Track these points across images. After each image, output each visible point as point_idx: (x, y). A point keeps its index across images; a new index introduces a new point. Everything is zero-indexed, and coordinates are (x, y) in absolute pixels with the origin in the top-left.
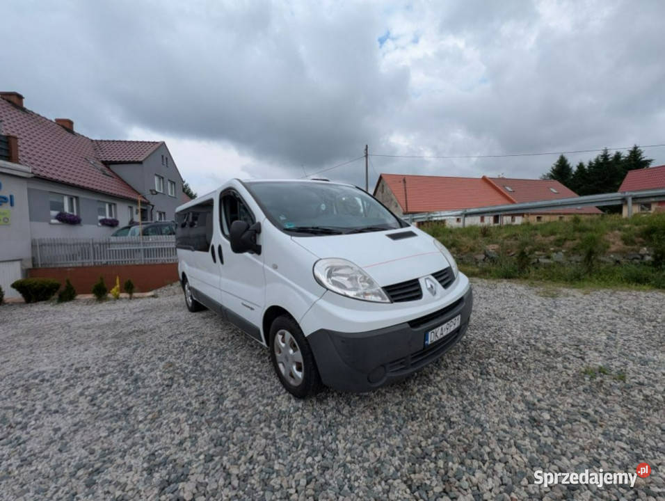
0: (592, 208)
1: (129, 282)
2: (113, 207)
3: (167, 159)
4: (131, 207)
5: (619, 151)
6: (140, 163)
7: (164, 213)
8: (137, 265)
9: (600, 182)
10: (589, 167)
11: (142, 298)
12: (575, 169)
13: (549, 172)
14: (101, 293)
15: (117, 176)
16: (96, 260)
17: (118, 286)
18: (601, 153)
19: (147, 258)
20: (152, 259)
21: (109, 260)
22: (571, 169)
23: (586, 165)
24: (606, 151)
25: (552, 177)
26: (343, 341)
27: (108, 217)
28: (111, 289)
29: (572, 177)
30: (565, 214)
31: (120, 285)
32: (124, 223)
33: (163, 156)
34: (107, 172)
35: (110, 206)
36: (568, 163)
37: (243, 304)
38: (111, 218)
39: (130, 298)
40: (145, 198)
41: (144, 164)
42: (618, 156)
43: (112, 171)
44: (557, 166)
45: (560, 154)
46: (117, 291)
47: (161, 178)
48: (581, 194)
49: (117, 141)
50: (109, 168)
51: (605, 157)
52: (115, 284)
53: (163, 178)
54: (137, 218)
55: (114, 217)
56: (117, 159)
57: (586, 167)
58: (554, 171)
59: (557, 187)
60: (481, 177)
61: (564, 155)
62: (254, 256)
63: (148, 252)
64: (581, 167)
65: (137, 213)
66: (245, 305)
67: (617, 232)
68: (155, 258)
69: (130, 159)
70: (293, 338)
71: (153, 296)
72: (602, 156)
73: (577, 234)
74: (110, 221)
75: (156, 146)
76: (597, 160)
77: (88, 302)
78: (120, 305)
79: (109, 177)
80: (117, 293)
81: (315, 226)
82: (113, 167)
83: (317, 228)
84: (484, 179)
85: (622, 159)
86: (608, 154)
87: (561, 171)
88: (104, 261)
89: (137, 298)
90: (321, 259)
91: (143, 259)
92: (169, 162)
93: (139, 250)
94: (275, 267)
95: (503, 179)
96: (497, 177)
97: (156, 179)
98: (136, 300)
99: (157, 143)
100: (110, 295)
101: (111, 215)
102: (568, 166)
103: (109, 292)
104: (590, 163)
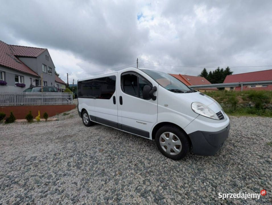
0: (215, 88)
1: (46, 113)
2: (22, 77)
3: (48, 57)
4: (31, 78)
5: (222, 68)
6: (36, 58)
7: (46, 82)
8: (39, 106)
9: (217, 79)
10: (213, 73)
11: (51, 121)
12: (209, 73)
13: (201, 74)
14: (30, 119)
15: (23, 63)
16: (18, 103)
17: (39, 115)
18: (217, 68)
19: (45, 103)
20: (46, 103)
21: (24, 103)
22: (207, 73)
23: (212, 72)
24: (219, 68)
25: (201, 76)
26: (210, 135)
27: (20, 82)
28: (36, 117)
29: (208, 76)
30: (206, 90)
31: (40, 114)
32: (28, 86)
33: (46, 56)
34: (18, 61)
35: (21, 77)
36: (207, 71)
37: (137, 122)
38: (21, 83)
39: (46, 121)
40: (38, 75)
41: (38, 58)
42: (222, 70)
43: (20, 60)
44: (203, 72)
45: (204, 68)
46: (39, 117)
47: (45, 65)
48: (212, 83)
49: (22, 46)
50: (18, 59)
51: (218, 70)
52: (38, 115)
53: (46, 66)
54: (34, 84)
55: (22, 83)
56: (23, 55)
57: (212, 73)
58: (202, 74)
59: (203, 80)
60: (178, 74)
61: (205, 68)
62: (149, 101)
63: (45, 100)
64: (210, 73)
65: (34, 81)
66: (138, 122)
67: (240, 96)
68: (48, 103)
69: (30, 56)
70: (175, 135)
71: (57, 120)
72: (218, 69)
73: (227, 97)
74: (21, 84)
75: (43, 51)
76: (216, 71)
77: (23, 123)
78: (41, 124)
79: (19, 63)
80: (39, 118)
81: (177, 89)
82: (20, 59)
83: (177, 90)
84: (180, 75)
85: (223, 71)
86: (220, 69)
87: (204, 74)
88: (22, 104)
89: (49, 121)
90: (193, 102)
91: (43, 103)
92: (49, 59)
93: (41, 99)
94: (166, 106)
95: (186, 75)
96: (184, 75)
97: (43, 66)
98: (49, 122)
99: (43, 49)
100: (34, 120)
101: (21, 81)
102: (207, 72)
103: (35, 118)
104: (214, 72)
